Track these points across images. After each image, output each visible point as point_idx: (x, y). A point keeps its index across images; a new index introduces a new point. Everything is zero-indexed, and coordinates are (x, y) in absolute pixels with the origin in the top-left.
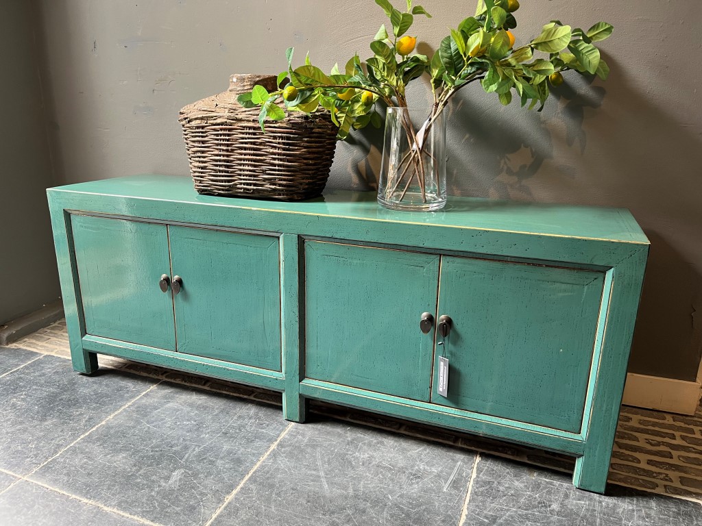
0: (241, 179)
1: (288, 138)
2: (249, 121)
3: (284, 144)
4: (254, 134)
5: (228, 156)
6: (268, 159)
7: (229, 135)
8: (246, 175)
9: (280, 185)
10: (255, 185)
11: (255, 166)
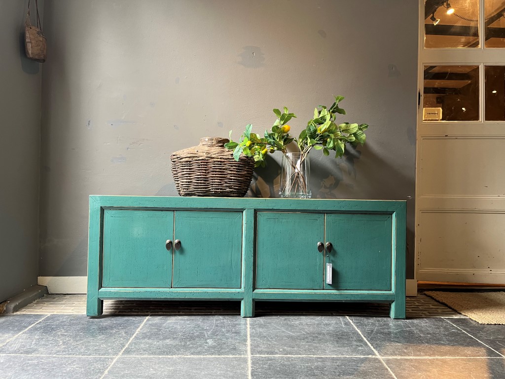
0: (213, 187)
1: (239, 166)
2: (218, 158)
3: (237, 169)
4: (221, 164)
5: (205, 175)
6: (228, 176)
7: (206, 165)
8: (216, 185)
9: (234, 189)
10: (221, 189)
11: (221, 180)
